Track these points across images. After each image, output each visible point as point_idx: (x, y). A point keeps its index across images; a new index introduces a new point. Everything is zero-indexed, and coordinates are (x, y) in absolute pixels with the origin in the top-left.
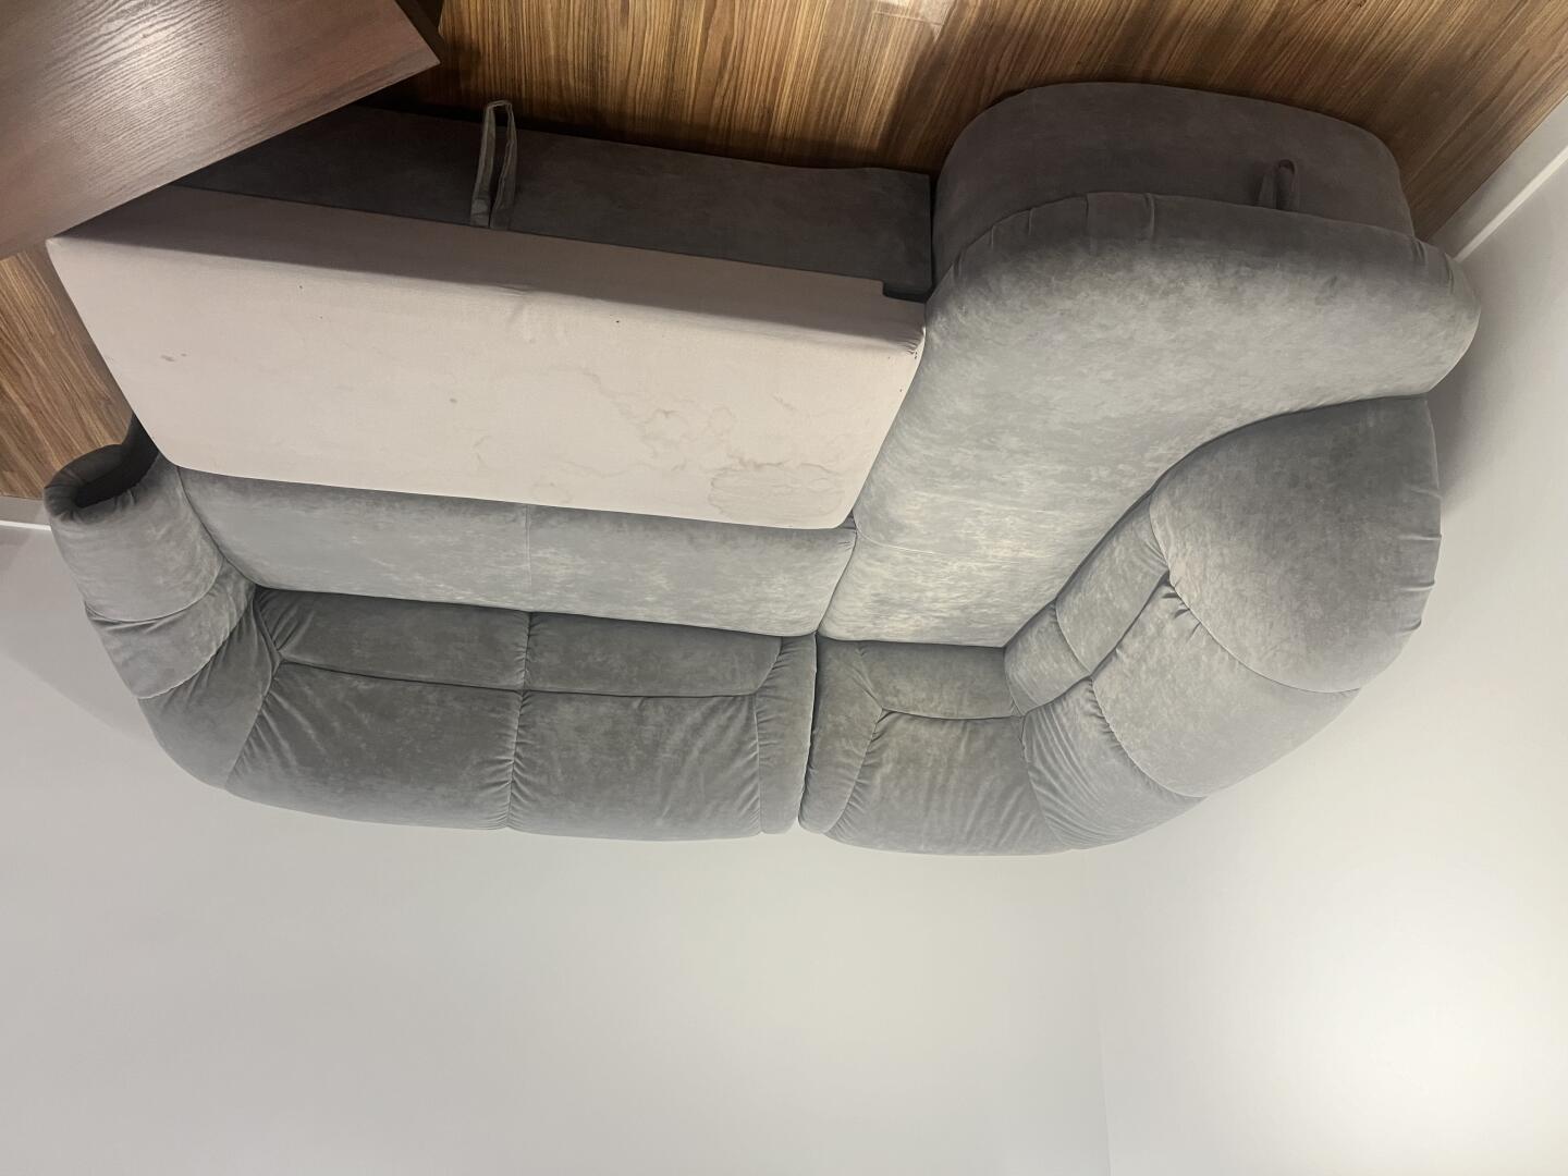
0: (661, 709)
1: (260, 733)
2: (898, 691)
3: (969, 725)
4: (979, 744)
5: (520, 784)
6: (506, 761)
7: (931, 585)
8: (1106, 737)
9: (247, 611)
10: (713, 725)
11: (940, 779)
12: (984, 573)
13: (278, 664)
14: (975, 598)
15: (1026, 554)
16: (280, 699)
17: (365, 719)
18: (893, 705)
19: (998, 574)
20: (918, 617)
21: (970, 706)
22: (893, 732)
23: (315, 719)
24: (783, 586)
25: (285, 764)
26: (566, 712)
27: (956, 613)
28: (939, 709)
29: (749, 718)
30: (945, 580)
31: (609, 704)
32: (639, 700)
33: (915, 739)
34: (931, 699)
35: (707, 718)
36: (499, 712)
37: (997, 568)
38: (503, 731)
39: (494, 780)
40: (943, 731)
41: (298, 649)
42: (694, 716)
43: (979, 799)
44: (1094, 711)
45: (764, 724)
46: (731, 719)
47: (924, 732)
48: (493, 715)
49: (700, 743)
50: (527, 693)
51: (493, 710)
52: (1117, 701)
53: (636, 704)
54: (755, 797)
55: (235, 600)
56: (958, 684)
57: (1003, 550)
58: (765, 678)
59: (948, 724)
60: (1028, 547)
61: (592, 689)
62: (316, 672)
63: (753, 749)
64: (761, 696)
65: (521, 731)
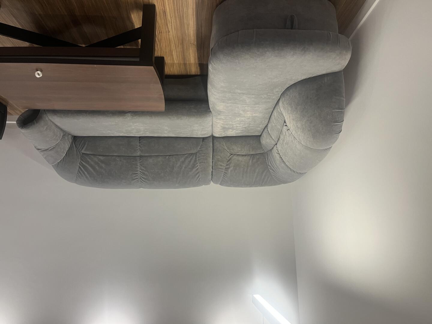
0: (174, 158)
1: (80, 170)
2: (233, 149)
3: (252, 156)
4: (255, 160)
5: (142, 178)
6: (138, 173)
7: (234, 123)
8: (281, 159)
9: (72, 142)
10: (187, 161)
11: (245, 170)
12: (246, 120)
13: (81, 154)
14: (247, 125)
15: (254, 115)
16: (83, 162)
17: (103, 166)
18: (232, 152)
19: (250, 120)
20: (235, 131)
21: (252, 151)
22: (232, 159)
23: (92, 166)
24: (197, 127)
25: (87, 177)
26: (151, 160)
27: (244, 129)
28: (244, 152)
29: (196, 159)
30: (237, 122)
31: (161, 158)
32: (168, 156)
33: (238, 161)
34: (242, 150)
35: (185, 159)
36: (134, 162)
37: (249, 119)
38: (136, 166)
39: (136, 178)
40: (245, 158)
41: (85, 150)
42: (182, 159)
43: (256, 174)
44: (278, 152)
45: (199, 160)
46: (191, 159)
47: (240, 158)
48: (133, 163)
49: (184, 166)
50: (141, 157)
51: (133, 161)
52: (281, 150)
53: (167, 157)
54: (200, 177)
55: (68, 140)
56: (249, 146)
57: (249, 114)
58: (199, 148)
59: (247, 156)
60: (255, 113)
61: (156, 154)
62: (90, 155)
63: (198, 166)
64: (198, 153)
65: (140, 166)
